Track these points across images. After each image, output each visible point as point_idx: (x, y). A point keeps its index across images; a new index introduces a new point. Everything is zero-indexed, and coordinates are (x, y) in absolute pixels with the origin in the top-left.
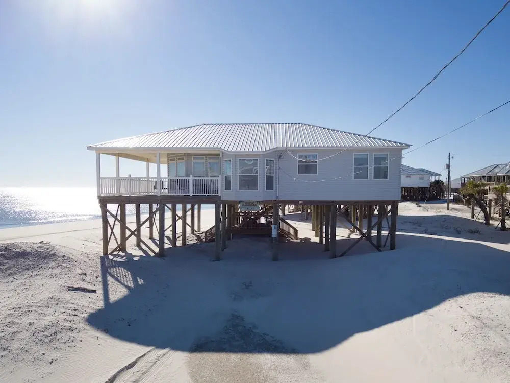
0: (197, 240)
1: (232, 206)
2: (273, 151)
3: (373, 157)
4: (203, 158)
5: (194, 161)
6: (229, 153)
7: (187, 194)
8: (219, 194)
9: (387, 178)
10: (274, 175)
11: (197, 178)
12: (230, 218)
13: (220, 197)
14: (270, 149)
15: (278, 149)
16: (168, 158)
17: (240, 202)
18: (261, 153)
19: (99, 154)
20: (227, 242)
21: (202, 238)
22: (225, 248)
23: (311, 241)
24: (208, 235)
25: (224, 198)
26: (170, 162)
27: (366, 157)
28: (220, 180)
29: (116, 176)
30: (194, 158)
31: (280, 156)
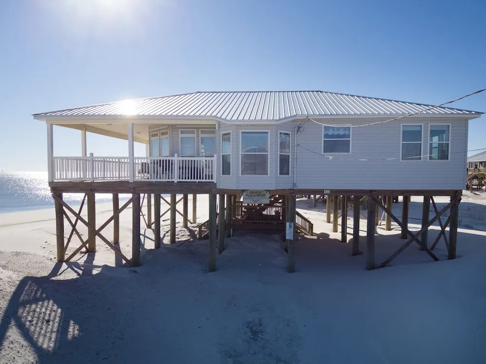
0: (189, 235)
1: (233, 195)
2: (290, 119)
3: (429, 129)
4: (193, 133)
5: (181, 135)
6: (228, 123)
7: (170, 180)
8: (214, 181)
9: (448, 159)
10: (290, 154)
11: (187, 159)
12: (230, 209)
13: (215, 184)
14: (285, 118)
15: (296, 118)
16: (150, 133)
17: (243, 191)
18: (274, 123)
19: (52, 125)
20: (226, 240)
21: (196, 233)
22: (222, 249)
23: (330, 237)
24: (203, 229)
25: (221, 186)
26: (152, 139)
27: (418, 129)
28: (216, 162)
29: (81, 156)
30: (182, 132)
31: (299, 128)
